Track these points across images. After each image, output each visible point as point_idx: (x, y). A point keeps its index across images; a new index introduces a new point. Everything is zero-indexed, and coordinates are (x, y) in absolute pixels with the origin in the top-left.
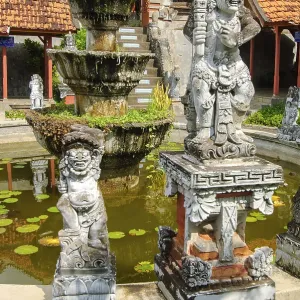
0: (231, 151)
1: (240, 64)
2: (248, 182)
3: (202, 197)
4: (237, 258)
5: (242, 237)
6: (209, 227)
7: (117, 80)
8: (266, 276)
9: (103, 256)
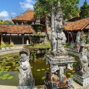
0: (61, 54)
1: (63, 33)
2: (66, 62)
3: (54, 66)
4: (64, 81)
5: (65, 75)
6: (57, 73)
7: (40, 40)
8: (71, 86)
9: (30, 81)
